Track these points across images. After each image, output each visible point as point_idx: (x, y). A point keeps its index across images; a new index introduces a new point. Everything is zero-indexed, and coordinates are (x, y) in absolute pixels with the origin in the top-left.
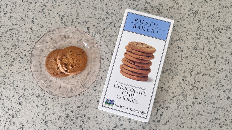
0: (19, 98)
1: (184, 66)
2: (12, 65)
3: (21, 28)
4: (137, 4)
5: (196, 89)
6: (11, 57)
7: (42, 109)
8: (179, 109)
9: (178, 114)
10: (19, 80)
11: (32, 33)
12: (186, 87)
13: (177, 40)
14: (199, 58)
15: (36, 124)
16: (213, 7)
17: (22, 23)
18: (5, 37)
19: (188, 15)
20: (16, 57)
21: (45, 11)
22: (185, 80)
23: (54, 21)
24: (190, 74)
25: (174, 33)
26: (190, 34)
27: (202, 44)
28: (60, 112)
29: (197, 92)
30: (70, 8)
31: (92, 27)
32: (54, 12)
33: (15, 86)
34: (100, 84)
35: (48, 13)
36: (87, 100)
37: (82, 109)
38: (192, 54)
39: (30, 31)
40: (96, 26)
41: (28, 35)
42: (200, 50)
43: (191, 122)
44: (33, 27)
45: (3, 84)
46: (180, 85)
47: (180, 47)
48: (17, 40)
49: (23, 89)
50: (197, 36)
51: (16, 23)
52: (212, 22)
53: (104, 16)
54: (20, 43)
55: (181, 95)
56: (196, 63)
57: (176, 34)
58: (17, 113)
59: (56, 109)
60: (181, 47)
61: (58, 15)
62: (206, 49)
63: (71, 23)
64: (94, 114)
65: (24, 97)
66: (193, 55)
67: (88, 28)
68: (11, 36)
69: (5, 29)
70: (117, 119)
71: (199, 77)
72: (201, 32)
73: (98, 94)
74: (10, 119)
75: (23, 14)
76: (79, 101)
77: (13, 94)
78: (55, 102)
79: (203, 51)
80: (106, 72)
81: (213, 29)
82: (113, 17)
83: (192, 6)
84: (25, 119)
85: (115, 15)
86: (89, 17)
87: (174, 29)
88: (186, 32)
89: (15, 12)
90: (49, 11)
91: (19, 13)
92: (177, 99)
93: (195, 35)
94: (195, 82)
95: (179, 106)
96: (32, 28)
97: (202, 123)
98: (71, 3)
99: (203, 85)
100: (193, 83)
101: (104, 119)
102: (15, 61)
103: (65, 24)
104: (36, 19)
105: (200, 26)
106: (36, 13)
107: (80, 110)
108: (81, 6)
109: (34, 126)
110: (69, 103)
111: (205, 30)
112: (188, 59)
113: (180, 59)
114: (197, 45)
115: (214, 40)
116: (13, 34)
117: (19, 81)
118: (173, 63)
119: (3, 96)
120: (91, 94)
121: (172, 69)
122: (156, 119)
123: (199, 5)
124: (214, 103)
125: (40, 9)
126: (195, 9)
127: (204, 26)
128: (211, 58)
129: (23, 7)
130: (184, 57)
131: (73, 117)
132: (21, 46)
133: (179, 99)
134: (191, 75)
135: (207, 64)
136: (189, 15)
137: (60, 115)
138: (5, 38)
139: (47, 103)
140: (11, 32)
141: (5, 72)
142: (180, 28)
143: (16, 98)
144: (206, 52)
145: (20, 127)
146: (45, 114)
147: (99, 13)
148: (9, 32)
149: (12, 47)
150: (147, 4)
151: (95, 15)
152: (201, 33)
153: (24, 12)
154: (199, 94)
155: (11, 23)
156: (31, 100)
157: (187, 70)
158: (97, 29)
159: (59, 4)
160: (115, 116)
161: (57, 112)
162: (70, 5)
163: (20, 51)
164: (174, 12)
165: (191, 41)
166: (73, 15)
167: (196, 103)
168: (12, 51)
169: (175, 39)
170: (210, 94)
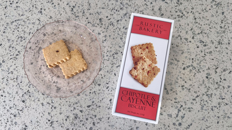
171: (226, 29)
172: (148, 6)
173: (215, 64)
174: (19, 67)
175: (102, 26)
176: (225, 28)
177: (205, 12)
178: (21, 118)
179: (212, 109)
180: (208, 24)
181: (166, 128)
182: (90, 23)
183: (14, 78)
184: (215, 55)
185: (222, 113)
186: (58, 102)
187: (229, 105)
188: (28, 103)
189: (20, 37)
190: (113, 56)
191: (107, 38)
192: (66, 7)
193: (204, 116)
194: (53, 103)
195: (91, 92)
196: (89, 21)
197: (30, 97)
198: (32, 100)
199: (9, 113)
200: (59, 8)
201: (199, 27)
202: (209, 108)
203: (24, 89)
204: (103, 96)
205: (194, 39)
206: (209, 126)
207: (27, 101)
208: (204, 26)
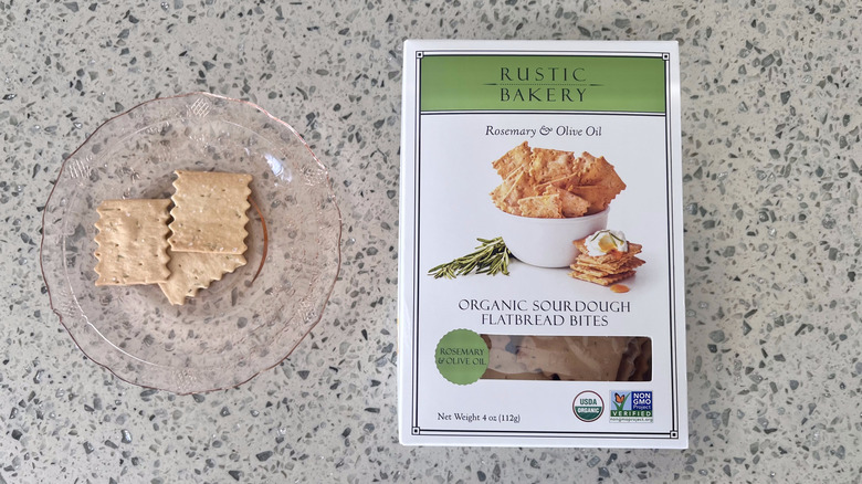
0: (13, 410)
1: (718, 291)
3: (27, 111)
4: (520, 21)
5: (769, 389)
7: (108, 463)
8: (695, 475)
10: (15, 336)
11: (75, 134)
12: (725, 379)
13: (688, 178)
14: (782, 257)
16: (844, 37)
17: (35, 91)
19: (737, 69)
20: (6, 234)
21: (129, 42)
22: (719, 352)
23: (167, 85)
24: (742, 324)
26: (744, 151)
27: (795, 195)
28: (183, 476)
29: (773, 405)
30: (238, 29)
31: (330, 113)
32: (167, 47)
34: (355, 361)
35: (144, 51)
36: (299, 426)
38: (752, 239)
39: (66, 125)
40: (344, 112)
41: (56, 143)
42: (786, 220)
44: (80, 107)
46: (698, 371)
47: (701, 208)
48: (10, 165)
49: (29, 371)
50: (775, 163)
51: (8, 93)
52: (840, 100)
53: (381, 68)
54: (23, 177)
55: (704, 413)
56: (769, 277)
57: (688, 151)
58: (6, 475)
59: (166, 463)
60: (707, 207)
61: (184, 59)
62: (815, 218)
63: (240, 97)
65: (34, 406)
66: (756, 241)
67: (311, 117)
71: (780, 338)
72: (791, 146)
73: (346, 404)
75: (39, 51)
76: (267, 431)
78: (165, 433)
79: (802, 228)
80: (383, 307)
81: (843, 131)
83: (756, 30)
86: (318, 72)
88: (729, 144)
89: (5, 47)
90: (146, 44)
91: (23, 50)
93: (767, 158)
94: (766, 361)
95: (695, 460)
96: (74, 115)
98: (243, 8)
99: (799, 373)
100: (756, 366)
104: (93, 76)
105: (787, 119)
106: (95, 50)
107: (269, 468)
108: (282, 24)
110: (225, 439)
111: (812, 135)
112: (735, 257)
113: (701, 259)
114: (776, 199)
115: (848, 178)
117: (12, 337)
120: (316, 402)
123: (784, 31)
124: (841, 452)
125: (110, 33)
126: (769, 45)
127: (804, 118)
128: (833, 255)
129: (39, 25)
130: (717, 252)
132: (26, 190)
133: (695, 432)
134: (748, 328)
135: (818, 285)
136: (743, 70)
139: (128, 437)
142: (703, 126)
144: (812, 231)
147: (359, 56)
150: (562, 19)
151: (340, 61)
152: (795, 149)
153: (45, 43)
154: (781, 411)
156: (62, 423)
157: (732, 305)
158: (350, 121)
159: (192, 14)
161: (172, 477)
162: (238, 19)
163: (20, 208)
165: (750, 182)
166: (249, 60)
167: (768, 451)
170: (825, 412)
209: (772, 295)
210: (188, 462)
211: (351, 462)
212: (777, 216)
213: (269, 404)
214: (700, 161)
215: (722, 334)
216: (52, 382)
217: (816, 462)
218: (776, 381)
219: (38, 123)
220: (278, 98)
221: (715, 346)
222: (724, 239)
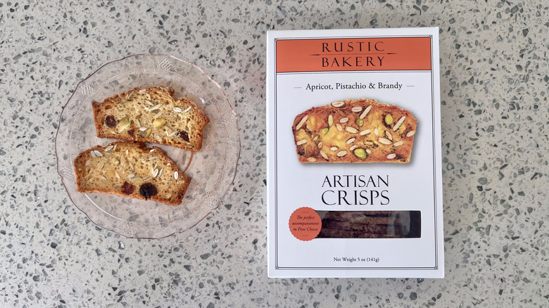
0: (52, 230)
1: (483, 153)
2: (32, 146)
3: (53, 47)
5: (515, 212)
6: (30, 124)
7: (111, 261)
8: (469, 265)
9: (465, 278)
11: (84, 61)
12: (487, 207)
13: (464, 83)
14: (523, 132)
15: (95, 299)
17: (58, 35)
18: (13, 71)
19: (496, 15)
20: (43, 123)
21: (115, 3)
22: (484, 190)
23: (139, 30)
24: (498, 173)
25: (458, 63)
26: (500, 66)
27: (531, 93)
28: (156, 268)
29: (517, 222)
31: (241, 46)
32: (139, 6)
33: (41, 199)
34: (260, 198)
35: (125, 9)
36: (226, 238)
37: (214, 260)
38: (506, 121)
39: (78, 56)
40: (250, 45)
41: (72, 67)
42: (526, 109)
43: (498, 300)
44: (86, 44)
45: (8, 195)
46: (471, 202)
47: (473, 102)
48: (44, 81)
49: (61, 207)
50: (519, 73)
51: (41, 36)
53: (272, 17)
55: (475, 228)
56: (515, 144)
57: (464, 67)
58: (48, 270)
59: (146, 261)
60: (477, 102)
61: (150, 13)
62: (543, 108)
63: (185, 37)
64: (246, 275)
65: (64, 227)
66: (507, 122)
67: (229, 48)
68: (29, 69)
69: (12, 50)
70: (304, 289)
71: (522, 181)
72: (529, 62)
73: (255, 224)
74: (30, 284)
75: (59, 10)
76: (207, 241)
77: (37, 219)
78: (145, 243)
79: (536, 114)
82: (295, 19)
84: (67, 286)
85: (301, 15)
86: (233, 20)
87: (459, 52)
88: (491, 62)
89: (37, 6)
90: (126, 4)
91: (49, 9)
92: (464, 239)
93: (514, 71)
94: (513, 196)
95: (469, 256)
96: (83, 49)
97: (526, 301)
99: (533, 203)
100: (507, 198)
101: (269, 289)
102: (40, 133)
103: (169, 38)
104: (94, 25)
105: (527, 46)
107: (209, 263)
109: (91, 303)
110: (181, 246)
111: (542, 56)
112: (494, 132)
113: (472, 133)
114: (520, 96)
116: (34, 63)
117: (50, 187)
118: (454, 143)
119: (10, 226)
120: (236, 223)
121: (450, 161)
122: (407, 290)
127: (537, 46)
130: (483, 129)
131: (192, 283)
132: (55, 96)
133: (469, 239)
134: (502, 176)
135: (545, 149)
136: (499, 15)
137: (157, 277)
138: (13, 74)
139: (122, 246)
140: (29, 57)
141: (15, 164)
142: (474, 51)
143: (43, 232)
144: (542, 115)
145: (54, 305)
146: (119, 274)
148: (23, 60)
149: (32, 98)
151: (247, 13)
152: (531, 65)
153: (62, 5)
154: (522, 226)
155: (28, 36)
156: (82, 238)
157: (492, 162)
158: (253, 51)
160: (300, 282)
161: (150, 270)
163: (51, 108)
164: (459, 8)
165: (503, 85)
166: (190, 14)
167: (514, 250)
168: (33, 107)
169: (460, 81)
171: (532, 71)
172: (343, 13)
173: (500, 158)
174: (38, 164)
175: (233, 65)
176: (529, 68)
177: (482, 29)
178: (49, 284)
179: (489, 263)
180: (488, 59)
181: (381, 305)
182: (203, 59)
183: (29, 192)
184: (501, 135)
185: (510, 270)
186: (133, 246)
187: (529, 253)
188: (64, 248)
189: (39, 94)
190: (261, 138)
191: (245, 94)
192: (144, 17)
193: (469, 276)
194: (123, 249)
195: (211, 223)
196: (203, 54)
197: (68, 236)
198: (73, 242)
199: (21, 272)
200: (129, 20)
201: (466, 68)
202: (483, 258)
203: (54, 217)
204: (238, 231)
205: (453, 95)
206: (480, 299)
207: (61, 245)
208: (479, 65)
209: (517, 155)
210: (159, 260)
211: (258, 259)
212: (521, 106)
213: (208, 225)
214: (472, 72)
215: (486, 180)
216: (75, 213)
217: (543, 256)
218: (519, 208)
219: (60, 54)
220: (208, 37)
221: (481, 187)
222: (487, 121)
